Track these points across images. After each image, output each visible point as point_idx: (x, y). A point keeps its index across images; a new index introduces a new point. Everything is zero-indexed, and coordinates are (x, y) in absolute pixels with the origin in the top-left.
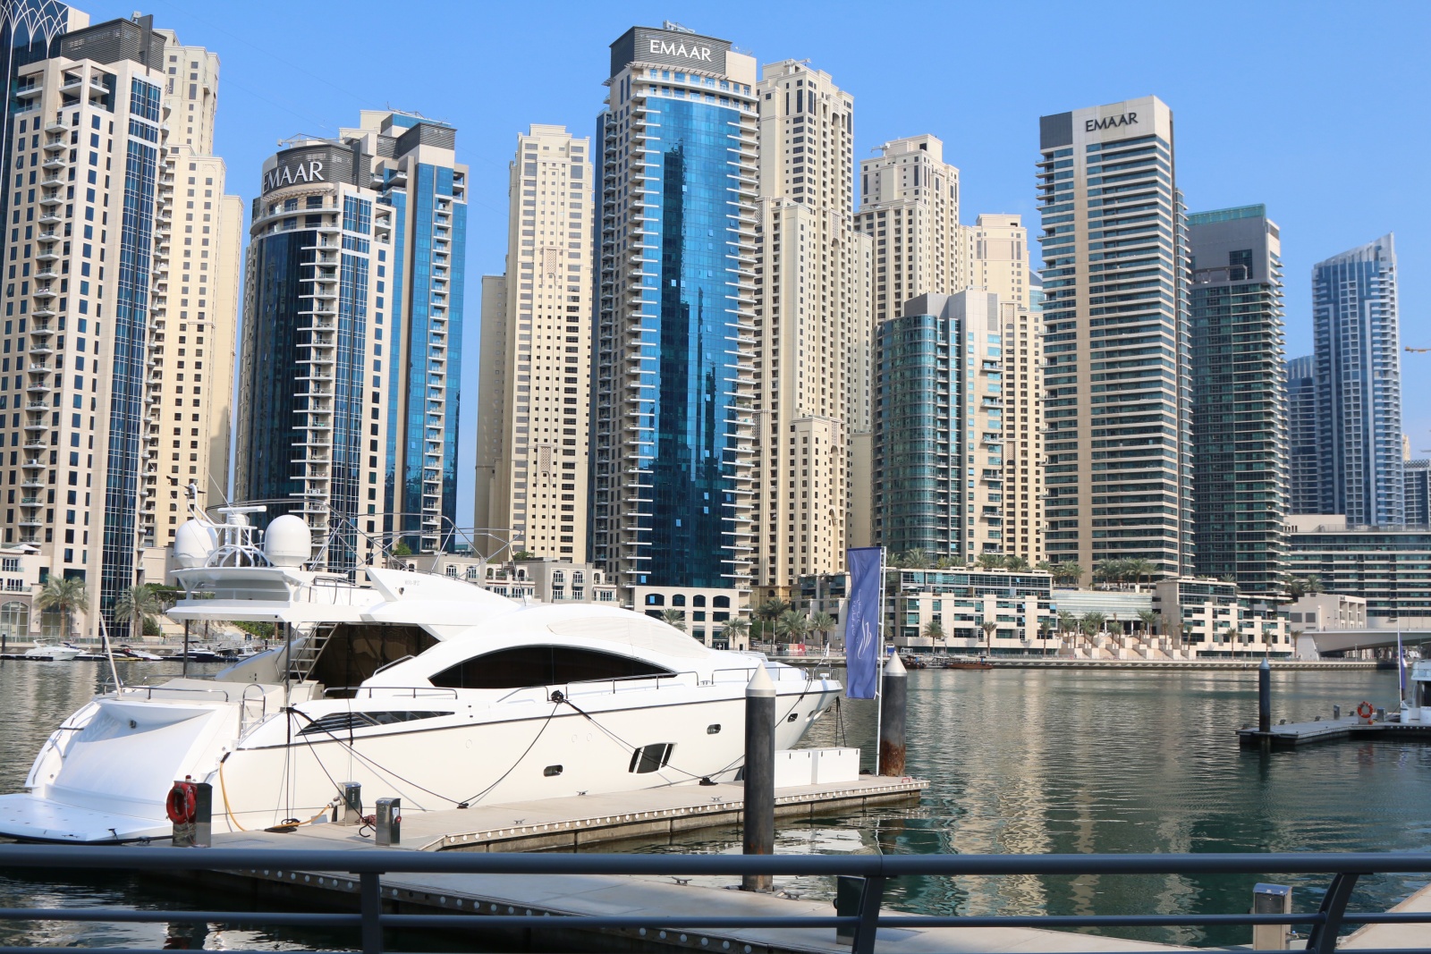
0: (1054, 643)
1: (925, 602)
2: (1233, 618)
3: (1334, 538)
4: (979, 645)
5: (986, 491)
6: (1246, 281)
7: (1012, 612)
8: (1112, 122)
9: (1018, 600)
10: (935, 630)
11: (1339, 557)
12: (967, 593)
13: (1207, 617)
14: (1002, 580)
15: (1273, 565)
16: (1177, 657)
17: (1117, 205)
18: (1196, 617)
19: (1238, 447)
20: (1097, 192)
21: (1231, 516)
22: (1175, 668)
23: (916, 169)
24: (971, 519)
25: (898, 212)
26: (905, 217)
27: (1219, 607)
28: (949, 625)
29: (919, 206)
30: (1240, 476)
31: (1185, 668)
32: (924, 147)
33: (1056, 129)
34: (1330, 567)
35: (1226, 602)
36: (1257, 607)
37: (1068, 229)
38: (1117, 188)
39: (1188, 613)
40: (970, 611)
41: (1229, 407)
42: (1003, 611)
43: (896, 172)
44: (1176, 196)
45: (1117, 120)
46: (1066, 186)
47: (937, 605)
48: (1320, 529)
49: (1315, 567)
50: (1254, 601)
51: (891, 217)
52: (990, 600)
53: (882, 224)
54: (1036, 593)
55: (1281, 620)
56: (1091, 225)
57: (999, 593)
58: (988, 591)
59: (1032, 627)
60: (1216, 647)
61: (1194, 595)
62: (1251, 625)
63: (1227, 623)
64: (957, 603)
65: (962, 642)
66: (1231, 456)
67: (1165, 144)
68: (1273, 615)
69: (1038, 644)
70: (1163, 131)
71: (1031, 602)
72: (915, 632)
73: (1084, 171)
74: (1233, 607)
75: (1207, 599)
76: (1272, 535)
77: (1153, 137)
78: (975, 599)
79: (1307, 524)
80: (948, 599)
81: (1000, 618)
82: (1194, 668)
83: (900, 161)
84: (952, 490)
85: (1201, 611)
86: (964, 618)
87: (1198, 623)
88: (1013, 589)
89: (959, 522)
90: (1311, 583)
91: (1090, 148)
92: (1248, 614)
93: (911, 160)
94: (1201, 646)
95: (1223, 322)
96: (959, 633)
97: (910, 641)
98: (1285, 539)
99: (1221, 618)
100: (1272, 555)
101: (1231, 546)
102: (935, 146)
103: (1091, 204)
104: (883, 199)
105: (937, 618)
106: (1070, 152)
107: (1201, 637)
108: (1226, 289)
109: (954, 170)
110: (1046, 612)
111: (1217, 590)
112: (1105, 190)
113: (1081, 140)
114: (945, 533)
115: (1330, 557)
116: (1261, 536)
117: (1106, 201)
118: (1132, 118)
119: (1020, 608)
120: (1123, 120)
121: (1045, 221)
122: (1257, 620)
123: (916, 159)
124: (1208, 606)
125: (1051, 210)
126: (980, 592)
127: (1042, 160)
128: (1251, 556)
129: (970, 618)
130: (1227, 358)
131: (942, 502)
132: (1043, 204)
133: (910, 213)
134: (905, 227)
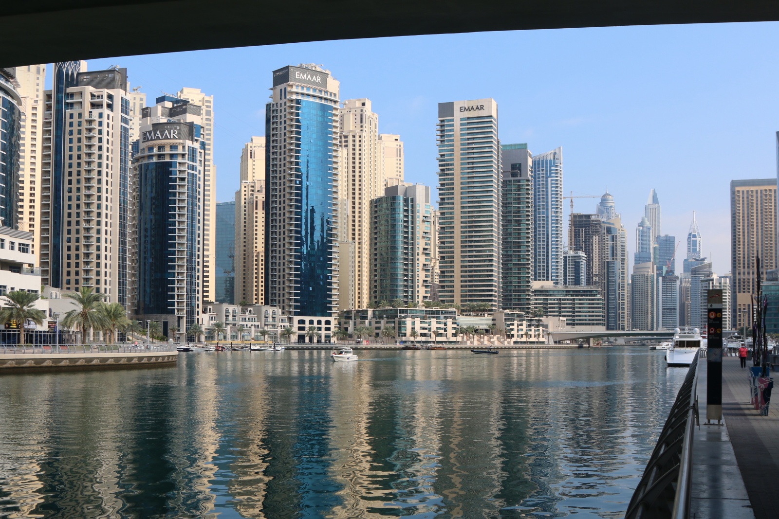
0: (459, 339)
1: (409, 321)
2: (524, 327)
3: (547, 291)
4: (430, 340)
5: (424, 273)
6: (519, 178)
7: (442, 326)
8: (472, 108)
9: (444, 321)
10: (414, 334)
11: (551, 299)
12: (424, 318)
13: (515, 327)
14: (437, 312)
15: (529, 304)
16: (506, 344)
17: (474, 146)
18: (511, 327)
19: (514, 251)
20: (465, 139)
21: (511, 282)
22: (505, 348)
23: (361, 115)
24: (418, 285)
25: (354, 136)
26: (357, 139)
27: (520, 323)
28: (419, 331)
29: (364, 134)
30: (515, 265)
31: (509, 348)
32: (363, 104)
33: (446, 109)
34: (547, 304)
35: (522, 320)
36: (533, 323)
37: (451, 155)
38: (474, 138)
39: (508, 326)
40: (426, 325)
41: (510, 234)
42: (439, 326)
43: (351, 116)
44: (498, 142)
45: (475, 108)
46: (450, 136)
47: (413, 323)
48: (542, 287)
49: (540, 304)
50: (531, 320)
51: (350, 138)
52: (434, 321)
53: (346, 141)
54: (451, 318)
55: (541, 328)
56: (462, 154)
57: (436, 318)
58: (432, 317)
59: (450, 331)
60: (519, 340)
61: (510, 317)
62: (530, 330)
63: (522, 330)
64: (421, 322)
65: (423, 339)
66: (511, 256)
67: (495, 120)
68: (538, 326)
69: (454, 339)
70: (494, 115)
71: (449, 321)
72: (405, 335)
73: (459, 130)
74: (524, 323)
75: (514, 320)
76: (528, 290)
77: (491, 116)
78: (428, 321)
79: (536, 285)
80: (417, 320)
81: (438, 328)
82: (513, 348)
83: (353, 111)
84: (410, 274)
85: (513, 325)
86: (424, 328)
87: (512, 330)
88: (442, 316)
89: (412, 287)
90: (540, 311)
91: (462, 119)
92: (530, 326)
93: (359, 111)
94: (514, 339)
95: (508, 196)
96: (422, 335)
97: (404, 339)
98: (532, 292)
99: (520, 327)
100: (528, 299)
101: (511, 295)
102: (368, 104)
103: (462, 144)
104: (345, 129)
105: (413, 329)
106: (452, 120)
107: (513, 336)
108: (510, 181)
109: (376, 116)
110: (455, 326)
111: (519, 316)
112: (468, 139)
113: (458, 115)
114: (407, 292)
115: (547, 300)
116: (524, 291)
117: (469, 144)
118: (482, 107)
119: (445, 324)
120: (477, 108)
121: (440, 151)
122: (533, 328)
123: (362, 111)
124: (516, 322)
125: (443, 146)
126: (430, 318)
127: (438, 123)
128: (519, 300)
129: (426, 329)
130: (510, 212)
131: (405, 278)
132: (439, 143)
133: (360, 137)
134: (357, 143)
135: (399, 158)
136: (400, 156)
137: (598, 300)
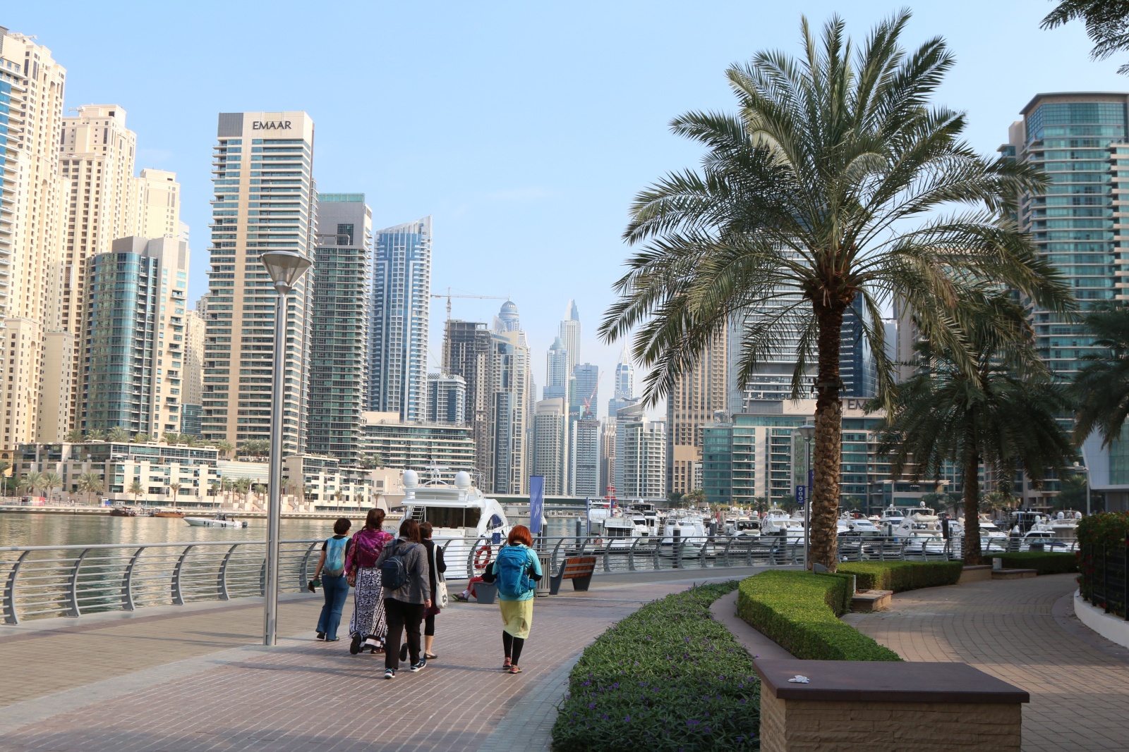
0: (219, 499)
1: (129, 467)
2: (337, 483)
3: (391, 429)
4: (166, 499)
5: (169, 386)
6: (348, 246)
7: (190, 476)
8: (273, 125)
9: (194, 467)
10: (136, 488)
11: (395, 442)
12: (158, 461)
13: (320, 482)
14: (183, 452)
15: (355, 447)
16: (302, 510)
17: (271, 185)
18: (314, 482)
19: (336, 362)
20: (258, 174)
21: (328, 411)
22: (300, 517)
23: (106, 131)
24: (157, 406)
25: (90, 163)
26: (95, 167)
27: (329, 476)
28: (146, 484)
29: (107, 160)
30: (335, 383)
31: (307, 518)
32: (112, 114)
33: (230, 123)
34: (388, 448)
35: (333, 472)
36: (352, 476)
37: (234, 197)
38: (272, 173)
39: (309, 480)
40: (160, 475)
41: (330, 334)
42: (184, 475)
43: (89, 131)
44: (312, 183)
45: (276, 125)
46: (235, 166)
47: (137, 470)
48: (382, 422)
49: (378, 448)
50: (350, 472)
51: (83, 166)
52: (175, 467)
53: (76, 170)
54: (207, 462)
55: (366, 486)
56: (251, 197)
57: (181, 462)
58: (173, 460)
59: (204, 486)
60: (326, 504)
61: (312, 466)
62: (348, 489)
63: (332, 487)
64: (152, 469)
65: (154, 497)
66: (330, 369)
67: (308, 147)
68: (361, 482)
69: (209, 499)
70: (308, 139)
71: (204, 469)
72: (121, 489)
73: (249, 158)
74: (337, 476)
75: (320, 470)
76: (355, 425)
77: (301, 140)
78: (164, 466)
79: (372, 418)
80: (145, 465)
81: (182, 480)
82: (310, 518)
83: (93, 123)
84: (144, 384)
85: (317, 478)
86: (156, 479)
87: (315, 487)
88: (191, 460)
89: (148, 408)
90: (376, 459)
91: (254, 142)
92: (346, 481)
93: (102, 124)
94: (317, 503)
95: (331, 274)
96: (152, 490)
97: (117, 496)
98: (363, 428)
99: (329, 483)
100: (354, 439)
101: (327, 432)
102: (120, 114)
103: (252, 182)
104: (78, 150)
105: (136, 479)
106: (239, 142)
107: (315, 497)
108: (334, 250)
109: (133, 135)
110: (214, 477)
111: (328, 464)
112: (264, 173)
113: (249, 135)
114: (137, 416)
115: (388, 442)
116: (347, 426)
117: (263, 181)
118: (288, 125)
119: (196, 474)
120: (281, 125)
121: (217, 190)
122: (352, 485)
123: (107, 123)
124: (322, 475)
125: (223, 182)
126: (168, 461)
127: (218, 145)
128: (340, 440)
129: (161, 480)
130: (332, 299)
131: (136, 393)
132: (216, 177)
133: (100, 164)
134: (94, 174)
135: (170, 208)
136: (173, 206)
137: (467, 445)
